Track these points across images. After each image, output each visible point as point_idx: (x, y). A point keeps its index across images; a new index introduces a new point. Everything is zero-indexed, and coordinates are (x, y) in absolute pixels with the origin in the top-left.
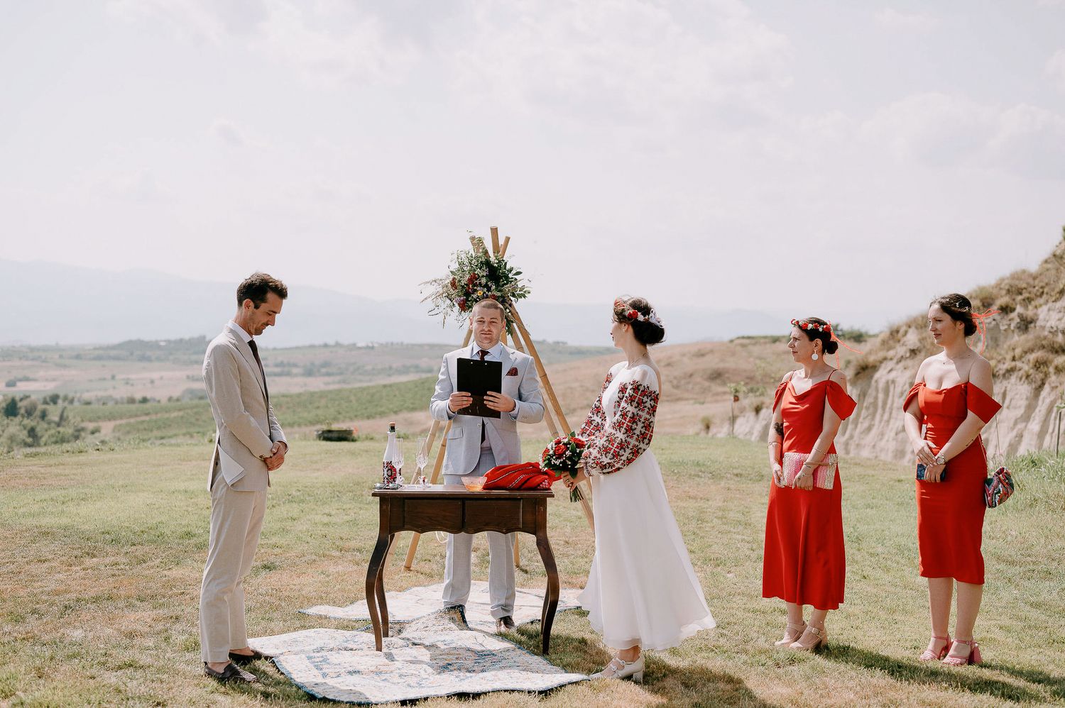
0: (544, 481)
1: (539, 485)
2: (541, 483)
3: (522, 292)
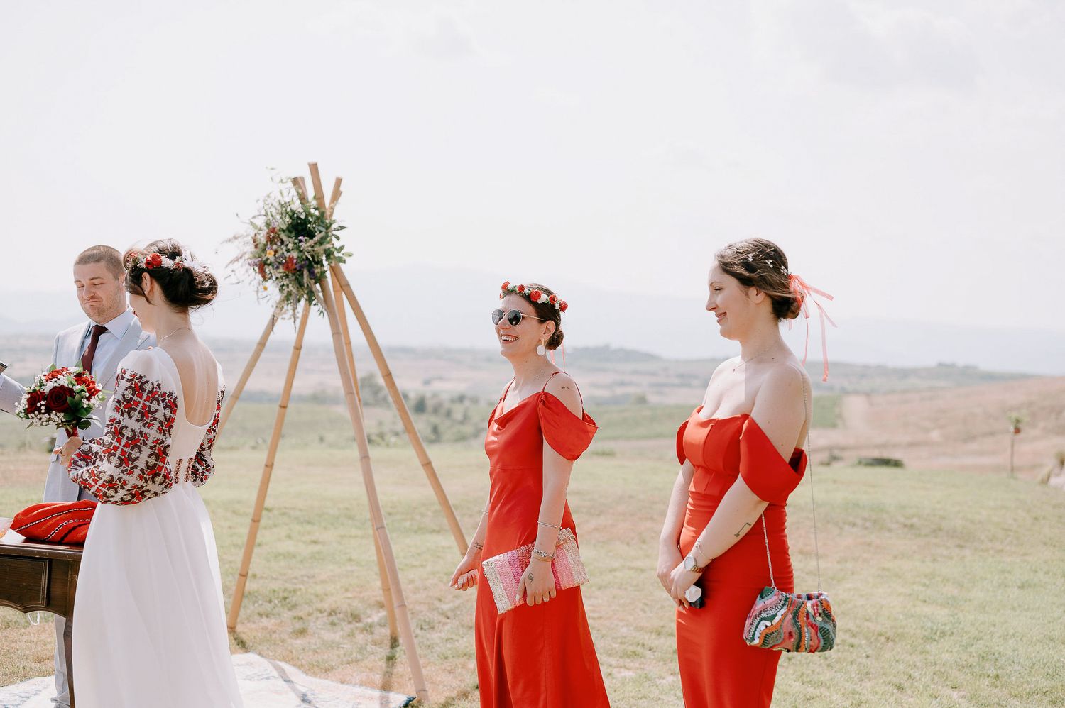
3: (340, 255)
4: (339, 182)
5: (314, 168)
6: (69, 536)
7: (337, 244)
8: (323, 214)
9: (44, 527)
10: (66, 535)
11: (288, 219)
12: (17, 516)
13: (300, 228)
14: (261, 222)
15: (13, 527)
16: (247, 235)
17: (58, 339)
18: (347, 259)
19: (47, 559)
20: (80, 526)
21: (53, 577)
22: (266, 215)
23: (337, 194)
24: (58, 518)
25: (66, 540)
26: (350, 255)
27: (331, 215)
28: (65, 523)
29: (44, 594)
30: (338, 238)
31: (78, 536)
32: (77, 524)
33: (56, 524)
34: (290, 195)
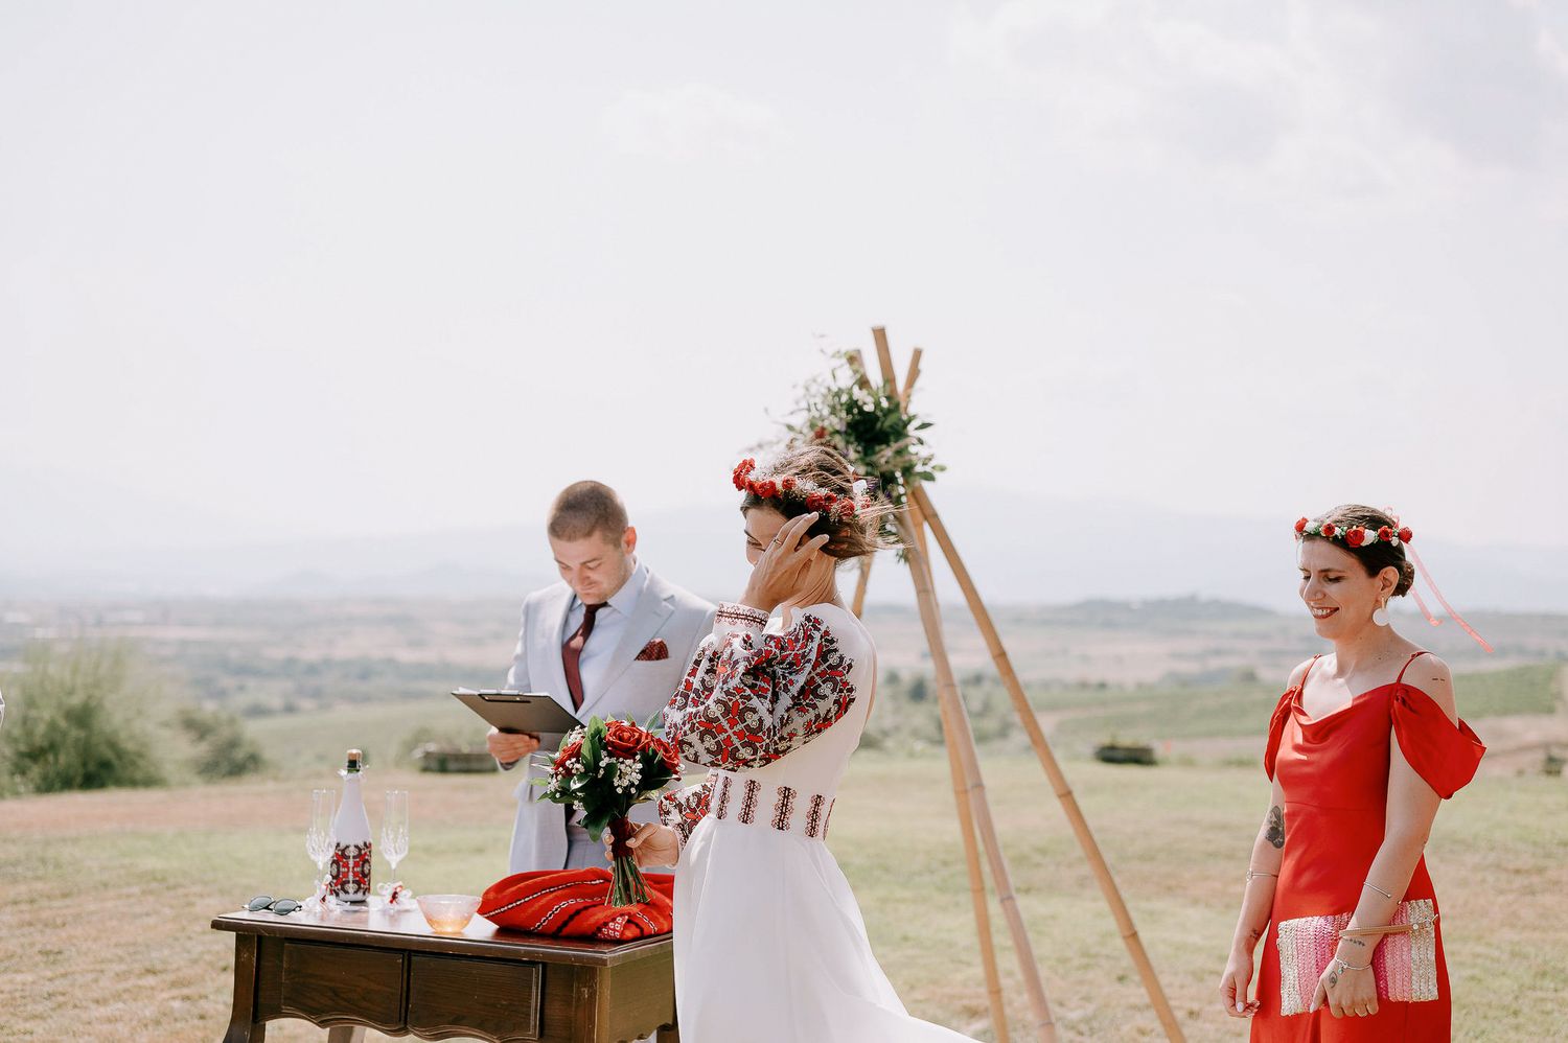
0: (614, 920)
1: (599, 930)
2: (606, 924)
3: (928, 469)
4: (917, 354)
5: (880, 335)
6: (571, 924)
7: (923, 451)
8: (897, 406)
9: (530, 911)
10: (565, 924)
11: (843, 414)
12: (487, 893)
13: (861, 428)
14: (800, 420)
15: (481, 911)
16: (778, 443)
17: (528, 607)
18: (937, 474)
19: (539, 963)
20: (586, 908)
21: (547, 991)
22: (809, 410)
23: (914, 373)
24: (551, 896)
25: (566, 931)
26: (942, 469)
27: (906, 408)
28: (564, 905)
29: (534, 1019)
30: (921, 442)
31: (585, 924)
32: (581, 906)
33: (548, 906)
34: (846, 378)
